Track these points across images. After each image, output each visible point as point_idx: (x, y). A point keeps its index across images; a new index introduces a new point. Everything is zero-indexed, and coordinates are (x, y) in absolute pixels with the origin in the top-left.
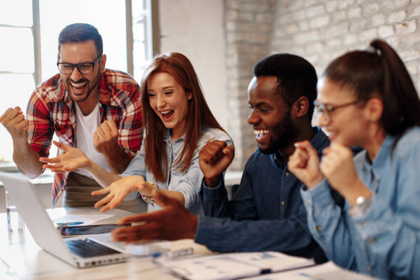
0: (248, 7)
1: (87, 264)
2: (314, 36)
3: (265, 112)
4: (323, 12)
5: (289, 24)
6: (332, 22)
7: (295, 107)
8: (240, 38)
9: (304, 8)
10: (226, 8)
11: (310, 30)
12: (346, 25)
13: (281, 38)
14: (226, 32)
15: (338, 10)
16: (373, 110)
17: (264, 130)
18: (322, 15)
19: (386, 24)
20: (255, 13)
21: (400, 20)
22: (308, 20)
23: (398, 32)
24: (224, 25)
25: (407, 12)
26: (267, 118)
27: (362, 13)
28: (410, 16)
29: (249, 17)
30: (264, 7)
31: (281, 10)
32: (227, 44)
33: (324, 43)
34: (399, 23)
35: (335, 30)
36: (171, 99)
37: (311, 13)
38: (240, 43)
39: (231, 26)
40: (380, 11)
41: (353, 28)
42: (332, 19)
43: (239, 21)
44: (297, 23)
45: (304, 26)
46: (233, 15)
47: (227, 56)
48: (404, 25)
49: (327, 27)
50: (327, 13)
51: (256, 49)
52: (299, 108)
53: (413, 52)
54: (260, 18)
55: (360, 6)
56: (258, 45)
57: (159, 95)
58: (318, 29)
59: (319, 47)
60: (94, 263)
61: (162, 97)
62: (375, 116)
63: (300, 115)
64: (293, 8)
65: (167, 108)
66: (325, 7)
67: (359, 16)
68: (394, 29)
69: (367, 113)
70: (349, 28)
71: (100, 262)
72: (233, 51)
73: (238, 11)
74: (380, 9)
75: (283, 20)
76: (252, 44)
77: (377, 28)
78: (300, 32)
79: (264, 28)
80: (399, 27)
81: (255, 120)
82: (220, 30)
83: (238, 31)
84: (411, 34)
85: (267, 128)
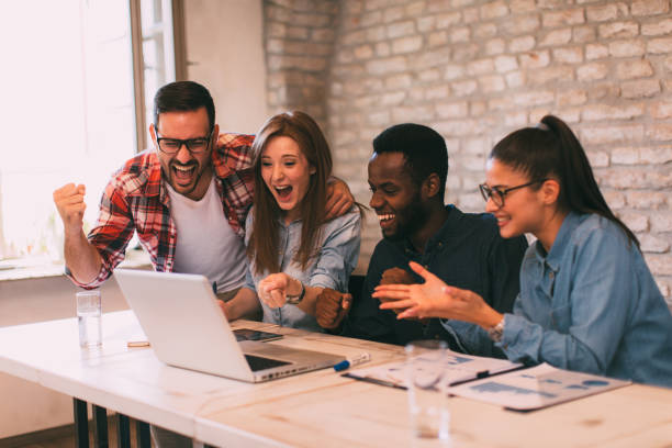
0: (302, 19)
1: (264, 377)
2: (398, 65)
3: (390, 194)
4: (411, 31)
5: (360, 45)
6: (426, 47)
7: (425, 187)
8: (289, 64)
9: (382, 24)
10: (267, 21)
11: (392, 56)
12: (447, 51)
13: (346, 65)
14: (267, 55)
15: (435, 30)
16: (549, 192)
17: (389, 214)
18: (411, 36)
19: (507, 53)
20: (310, 28)
21: (526, 49)
22: (389, 41)
23: (524, 64)
24: (265, 45)
25: (536, 39)
26: (394, 201)
27: (471, 36)
28: (541, 44)
29: (302, 34)
30: (323, 20)
31: (348, 24)
32: (269, 72)
33: (414, 75)
34: (525, 53)
35: (430, 58)
36: (292, 172)
37: (394, 32)
38: (289, 71)
39: (275, 46)
40: (498, 35)
41: (457, 57)
42: (425, 41)
43: (288, 40)
44: (373, 45)
45: (383, 50)
46: (281, 30)
47: (269, 89)
48: (532, 56)
49: (418, 53)
50: (418, 33)
51: (310, 80)
52: (429, 187)
53: (545, 93)
54: (317, 35)
55: (469, 26)
56: (314, 73)
57: (277, 166)
58: (405, 55)
59: (406, 81)
60: (271, 376)
61: (280, 167)
62: (552, 199)
63: (431, 195)
64: (365, 23)
65: (285, 182)
66: (416, 26)
67: (466, 39)
68: (519, 61)
69: (541, 195)
70: (452, 55)
71: (277, 374)
72: (279, 82)
73: (288, 25)
74: (498, 32)
75: (350, 39)
76: (305, 73)
77: (493, 57)
78: (376, 57)
79: (322, 50)
80: (525, 59)
81: (379, 204)
82: (259, 52)
83: (286, 54)
84: (544, 68)
85: (394, 211)
